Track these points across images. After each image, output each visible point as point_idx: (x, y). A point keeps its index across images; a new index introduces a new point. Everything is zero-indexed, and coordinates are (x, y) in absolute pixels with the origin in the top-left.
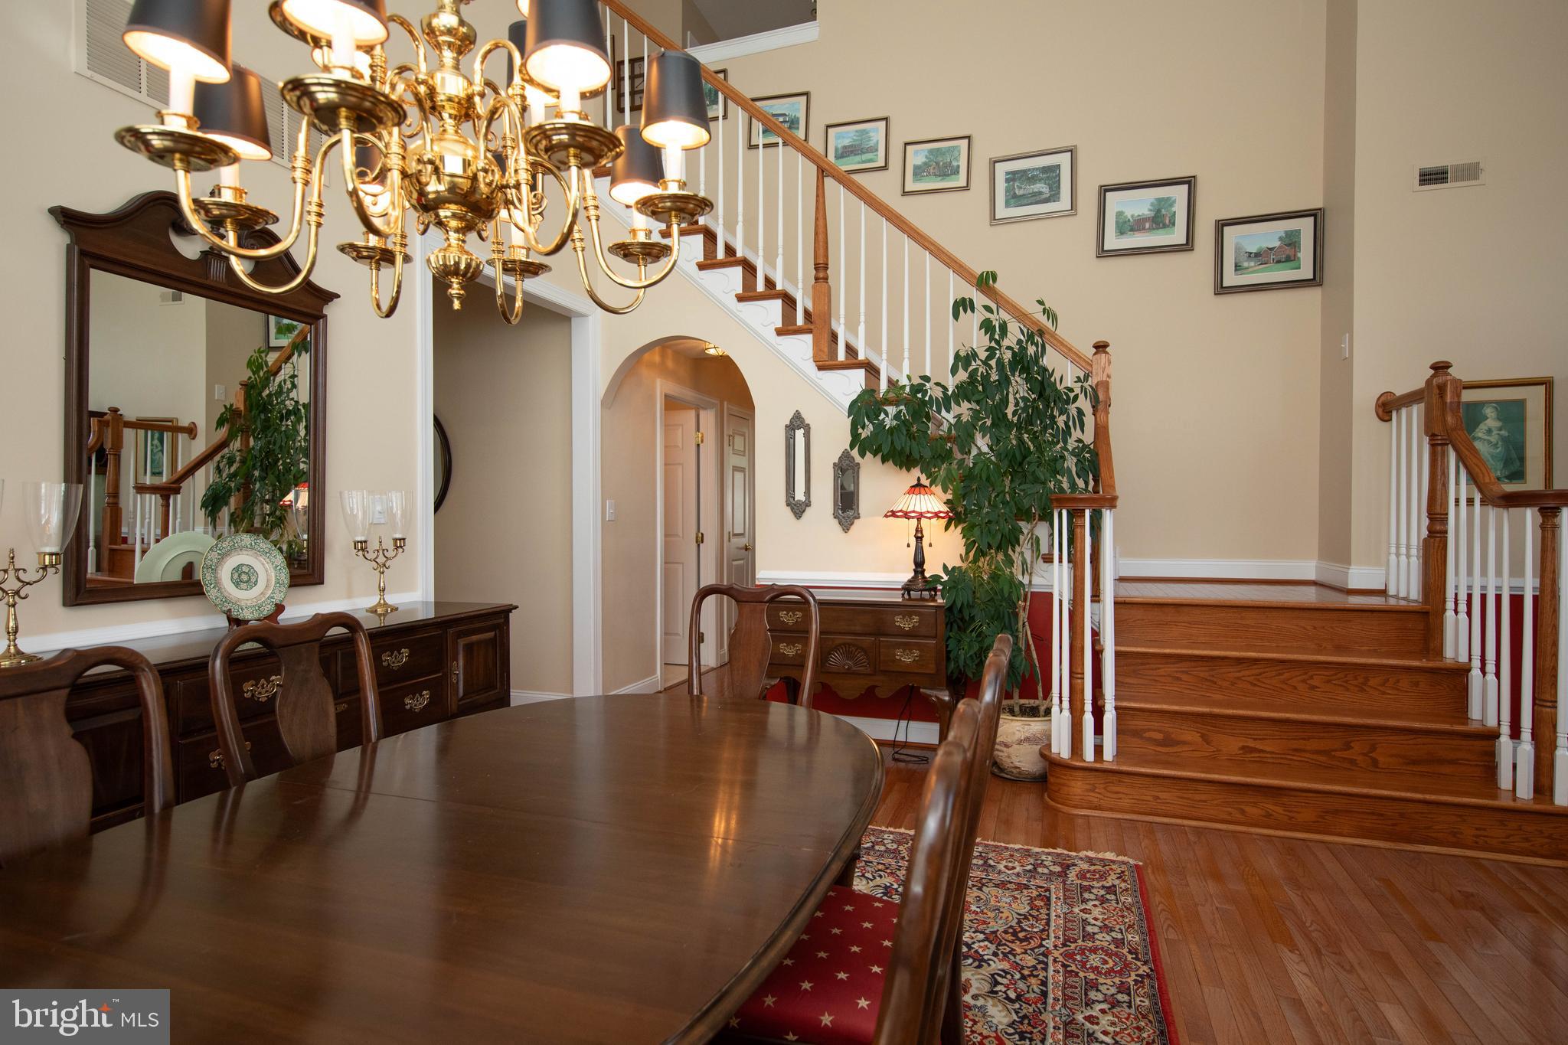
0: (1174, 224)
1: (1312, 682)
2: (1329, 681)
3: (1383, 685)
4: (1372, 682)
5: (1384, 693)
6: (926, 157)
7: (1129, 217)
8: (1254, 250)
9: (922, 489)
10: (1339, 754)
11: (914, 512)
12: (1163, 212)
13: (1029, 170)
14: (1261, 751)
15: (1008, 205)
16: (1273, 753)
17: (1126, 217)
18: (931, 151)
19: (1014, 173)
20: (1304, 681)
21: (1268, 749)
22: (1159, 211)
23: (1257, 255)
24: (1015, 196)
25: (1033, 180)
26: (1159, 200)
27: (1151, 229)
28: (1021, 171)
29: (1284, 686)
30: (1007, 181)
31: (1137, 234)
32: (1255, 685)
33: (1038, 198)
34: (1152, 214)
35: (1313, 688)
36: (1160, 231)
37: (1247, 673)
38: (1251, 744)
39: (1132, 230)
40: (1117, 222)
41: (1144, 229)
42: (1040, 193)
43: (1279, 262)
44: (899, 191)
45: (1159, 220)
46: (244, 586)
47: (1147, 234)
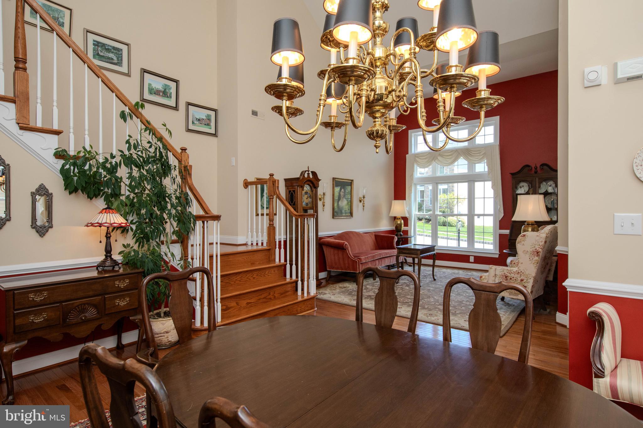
0: (171, 97)
1: (254, 276)
2: (257, 275)
3: (268, 273)
4: (266, 273)
5: (269, 275)
7: (154, 87)
8: (198, 118)
9: (110, 210)
10: (268, 297)
11: (106, 223)
12: (167, 91)
13: (106, 45)
14: (251, 303)
15: (95, 57)
16: (254, 302)
17: (152, 87)
19: (98, 42)
20: (252, 277)
21: (253, 301)
22: (165, 90)
23: (199, 120)
24: (98, 54)
25: (108, 50)
26: (165, 85)
27: (162, 96)
28: (103, 44)
29: (248, 280)
30: (95, 45)
31: (157, 96)
32: (240, 281)
33: (111, 61)
34: (163, 90)
35: (254, 278)
36: (166, 98)
37: (239, 277)
38: (249, 301)
39: (155, 94)
40: (148, 88)
41: (160, 95)
42: (112, 59)
43: (205, 125)
45: (165, 93)
47: (161, 98)
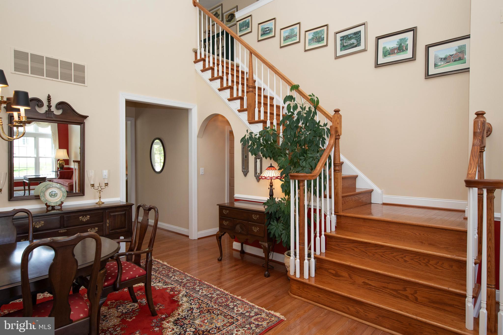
0: (407, 49)
1: (406, 259)
2: (412, 259)
3: (436, 264)
4: (431, 262)
5: (436, 268)
6: (313, 36)
7: (388, 49)
8: (443, 56)
9: (272, 168)
10: (401, 292)
11: (269, 177)
12: (403, 44)
13: (349, 35)
14: (370, 285)
15: (341, 50)
16: (375, 287)
17: (387, 49)
18: (314, 33)
19: (343, 37)
20: (402, 258)
21: (373, 284)
22: (401, 44)
23: (445, 59)
24: (344, 46)
25: (350, 38)
26: (401, 40)
27: (398, 53)
28: (346, 36)
29: (394, 259)
30: (341, 40)
31: (391, 56)
33: (352, 46)
34: (398, 46)
35: (406, 261)
36: (402, 53)
37: (379, 251)
38: (367, 281)
39: (389, 54)
40: (383, 52)
41: (394, 53)
42: (353, 43)
43: (455, 61)
44: (303, 50)
45: (401, 49)
46: (53, 197)
47: (396, 55)
